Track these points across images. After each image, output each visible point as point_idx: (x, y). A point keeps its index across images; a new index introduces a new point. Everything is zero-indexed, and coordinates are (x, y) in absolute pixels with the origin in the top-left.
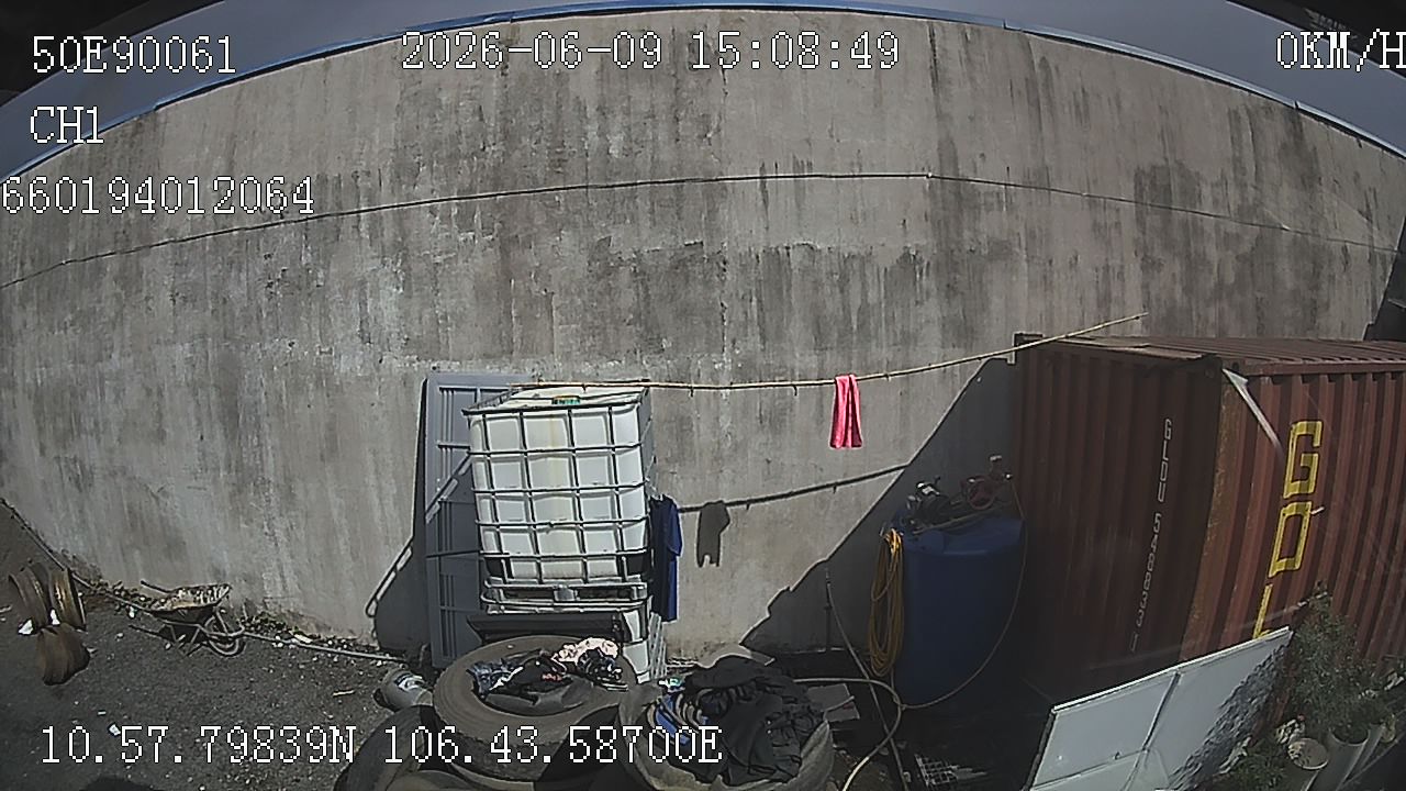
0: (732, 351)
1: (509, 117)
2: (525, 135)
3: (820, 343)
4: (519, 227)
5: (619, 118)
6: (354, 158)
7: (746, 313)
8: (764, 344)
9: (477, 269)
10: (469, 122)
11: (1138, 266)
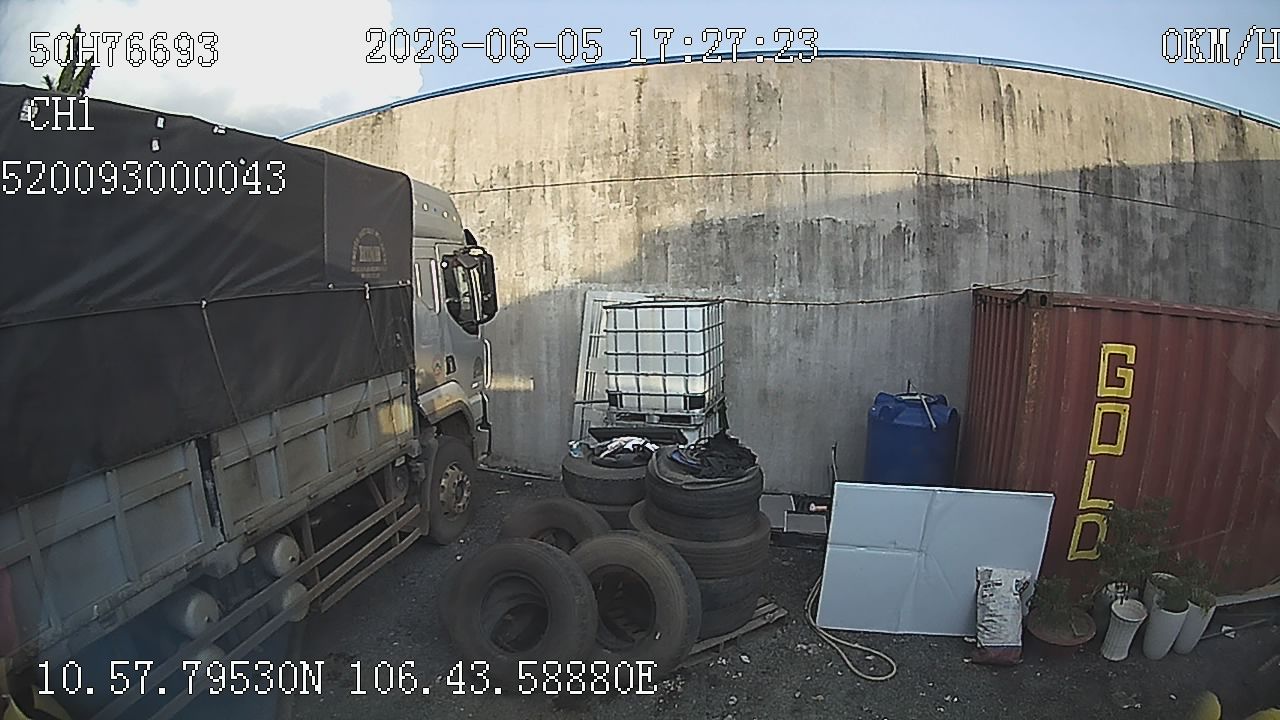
0: (780, 286)
1: (642, 130)
2: (653, 141)
3: (838, 282)
4: (649, 201)
5: (713, 133)
6: (542, 151)
7: (790, 262)
8: (801, 282)
9: (621, 227)
10: (617, 133)
11: (1080, 241)
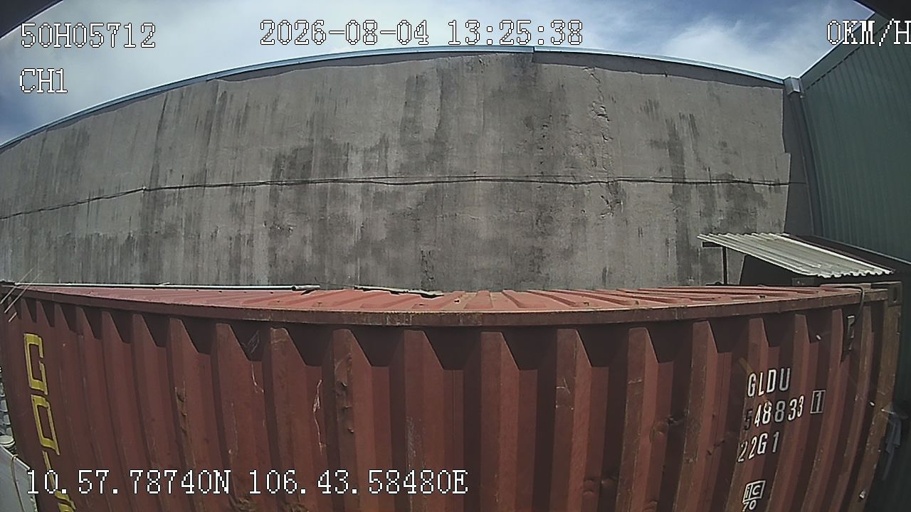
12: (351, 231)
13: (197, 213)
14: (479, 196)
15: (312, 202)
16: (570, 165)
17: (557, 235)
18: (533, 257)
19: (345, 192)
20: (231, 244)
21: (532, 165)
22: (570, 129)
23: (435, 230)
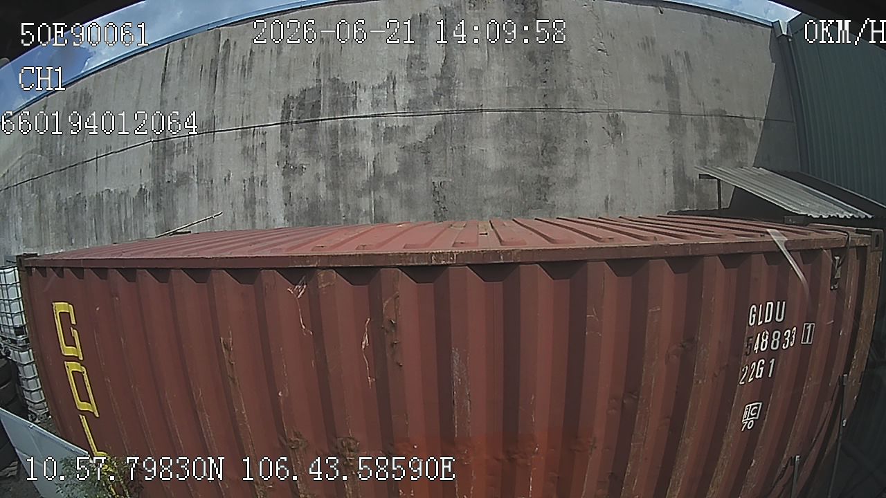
11: (279, 173)
12: (364, 166)
13: (208, 159)
14: (487, 128)
15: (323, 140)
16: (572, 98)
17: (561, 165)
18: (540, 186)
19: (355, 129)
20: (245, 186)
21: (536, 98)
22: (572, 64)
23: (445, 161)
